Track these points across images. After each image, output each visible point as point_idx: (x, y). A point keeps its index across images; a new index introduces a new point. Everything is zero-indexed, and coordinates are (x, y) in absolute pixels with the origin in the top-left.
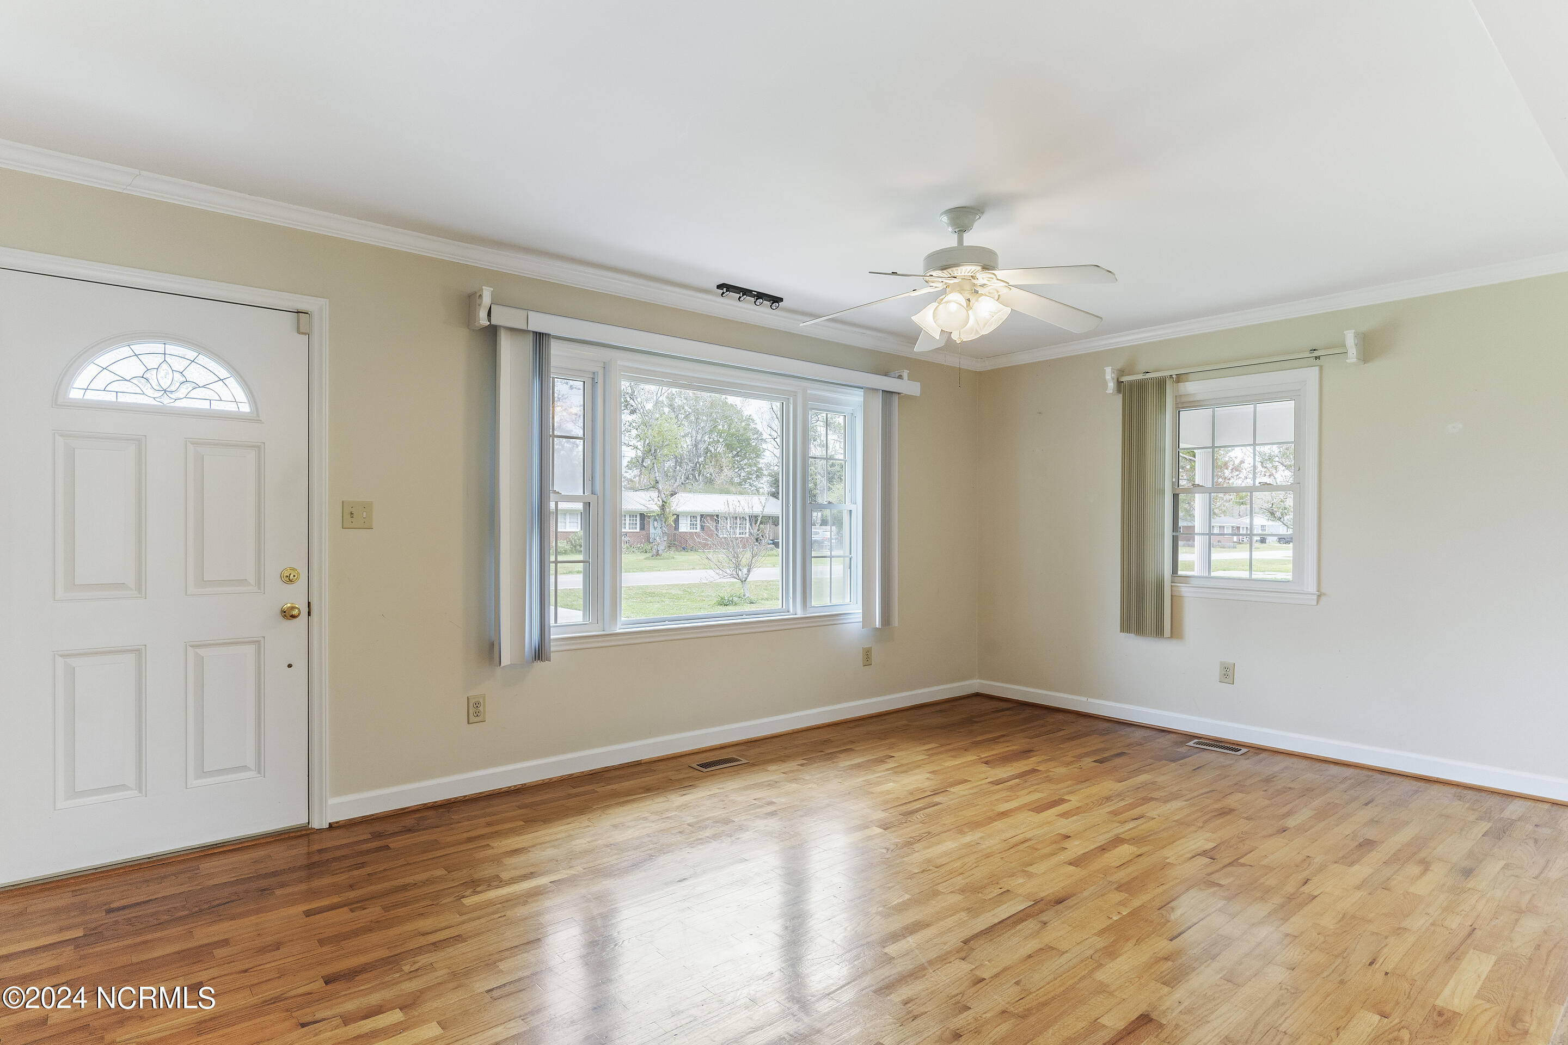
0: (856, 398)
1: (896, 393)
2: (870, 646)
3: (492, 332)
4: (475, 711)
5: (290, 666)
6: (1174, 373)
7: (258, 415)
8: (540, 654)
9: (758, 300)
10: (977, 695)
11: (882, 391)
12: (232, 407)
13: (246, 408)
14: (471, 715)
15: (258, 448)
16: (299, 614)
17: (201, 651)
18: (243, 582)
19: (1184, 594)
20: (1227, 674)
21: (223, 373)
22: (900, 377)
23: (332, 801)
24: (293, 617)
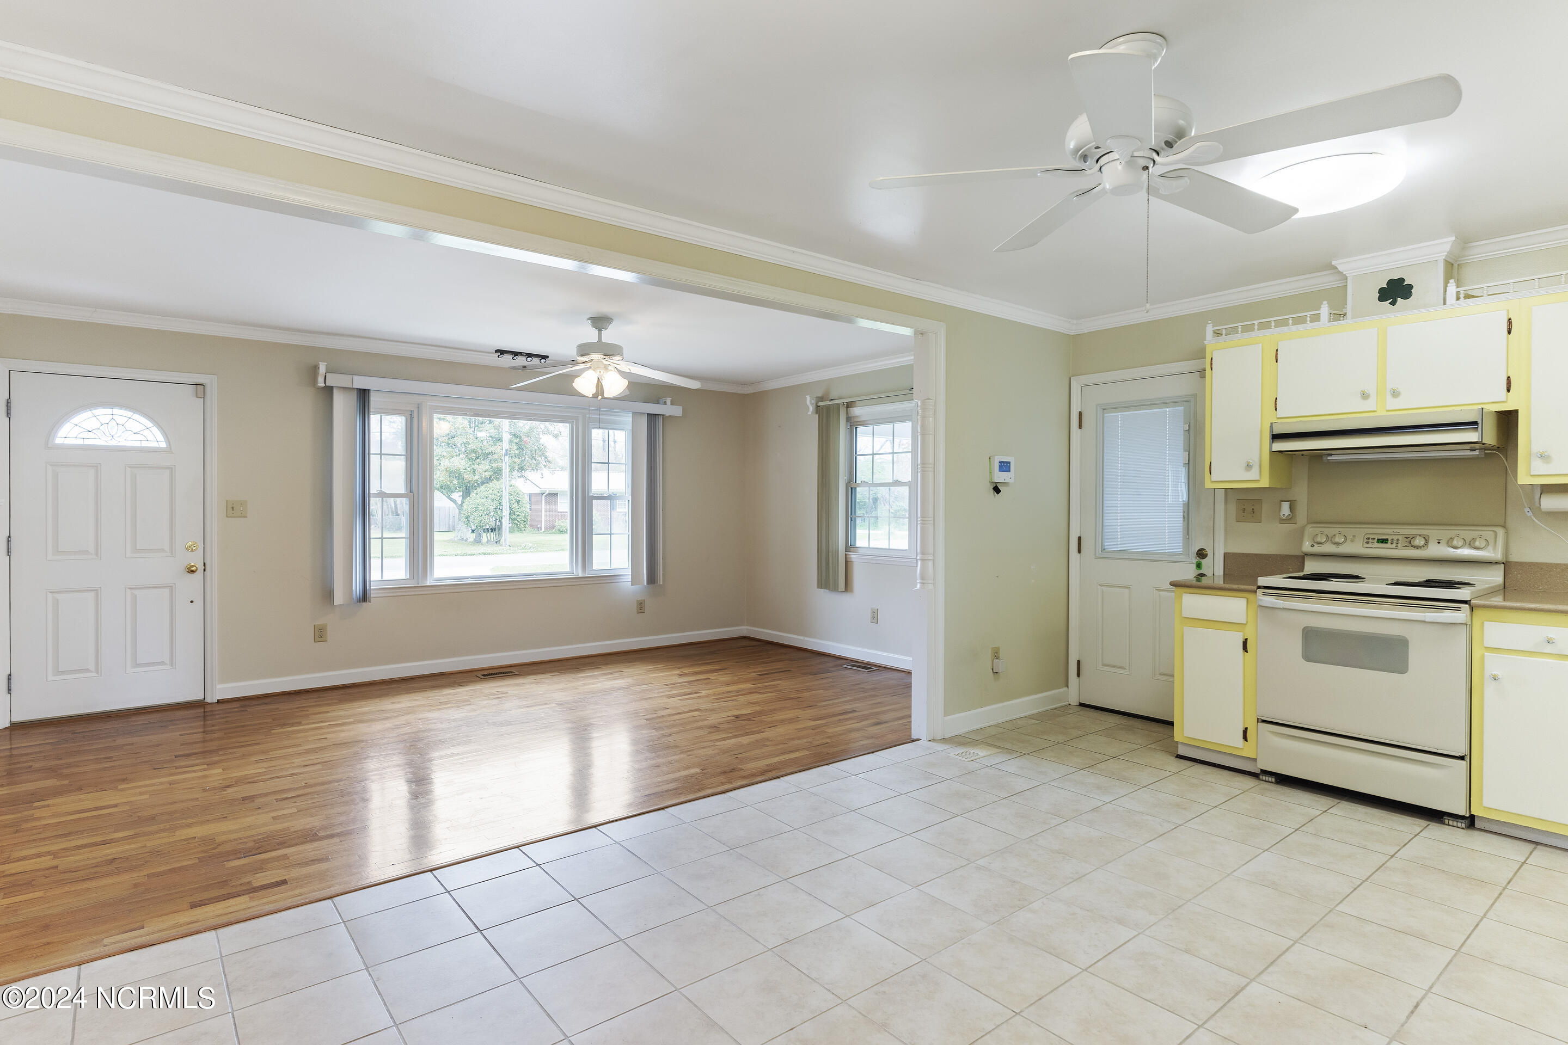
0: (628, 419)
1: (660, 415)
2: (643, 599)
3: (329, 390)
4: (320, 634)
5: (192, 602)
6: (845, 401)
7: (171, 449)
8: (364, 597)
9: (529, 358)
10: (745, 638)
11: (648, 414)
12: (155, 445)
13: (163, 445)
14: (317, 637)
15: (171, 469)
16: (196, 570)
17: (136, 592)
18: (162, 550)
19: (854, 560)
20: (875, 616)
21: (149, 424)
22: (665, 403)
23: (219, 686)
24: (193, 571)
